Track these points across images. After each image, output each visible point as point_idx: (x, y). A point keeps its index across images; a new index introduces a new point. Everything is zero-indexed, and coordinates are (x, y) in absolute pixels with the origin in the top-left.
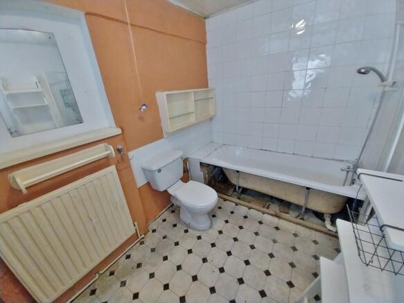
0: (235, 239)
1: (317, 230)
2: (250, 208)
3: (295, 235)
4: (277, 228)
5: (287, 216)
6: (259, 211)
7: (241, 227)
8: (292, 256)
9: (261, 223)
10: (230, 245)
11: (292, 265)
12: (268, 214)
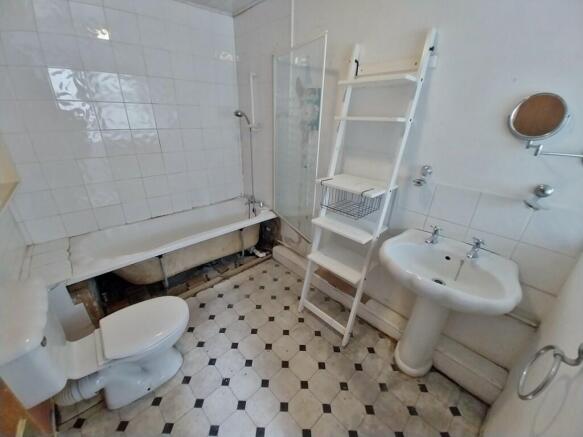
0: (223, 331)
1: (256, 264)
2: (195, 295)
3: (251, 279)
4: (236, 287)
5: (230, 272)
6: (206, 289)
7: (212, 317)
8: (267, 294)
9: (220, 296)
10: (225, 340)
11: (274, 298)
12: (216, 283)
